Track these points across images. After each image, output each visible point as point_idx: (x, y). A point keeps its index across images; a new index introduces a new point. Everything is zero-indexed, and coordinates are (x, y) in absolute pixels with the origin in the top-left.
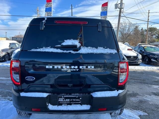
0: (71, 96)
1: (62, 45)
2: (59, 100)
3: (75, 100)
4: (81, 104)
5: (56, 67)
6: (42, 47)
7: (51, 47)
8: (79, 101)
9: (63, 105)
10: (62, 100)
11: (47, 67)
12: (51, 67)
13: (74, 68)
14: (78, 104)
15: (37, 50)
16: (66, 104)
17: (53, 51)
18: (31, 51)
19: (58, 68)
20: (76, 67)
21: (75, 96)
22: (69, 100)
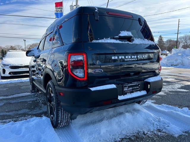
0: (132, 85)
1: (119, 36)
2: (124, 90)
3: (135, 88)
4: (140, 91)
5: (120, 57)
6: (103, 39)
7: (111, 39)
8: (138, 88)
9: (128, 94)
10: (126, 89)
11: (113, 58)
12: (116, 58)
13: (134, 58)
14: (138, 91)
15: (99, 41)
16: (129, 92)
17: (114, 42)
18: (92, 42)
19: (122, 58)
20: (135, 57)
21: (136, 84)
22: (131, 88)
